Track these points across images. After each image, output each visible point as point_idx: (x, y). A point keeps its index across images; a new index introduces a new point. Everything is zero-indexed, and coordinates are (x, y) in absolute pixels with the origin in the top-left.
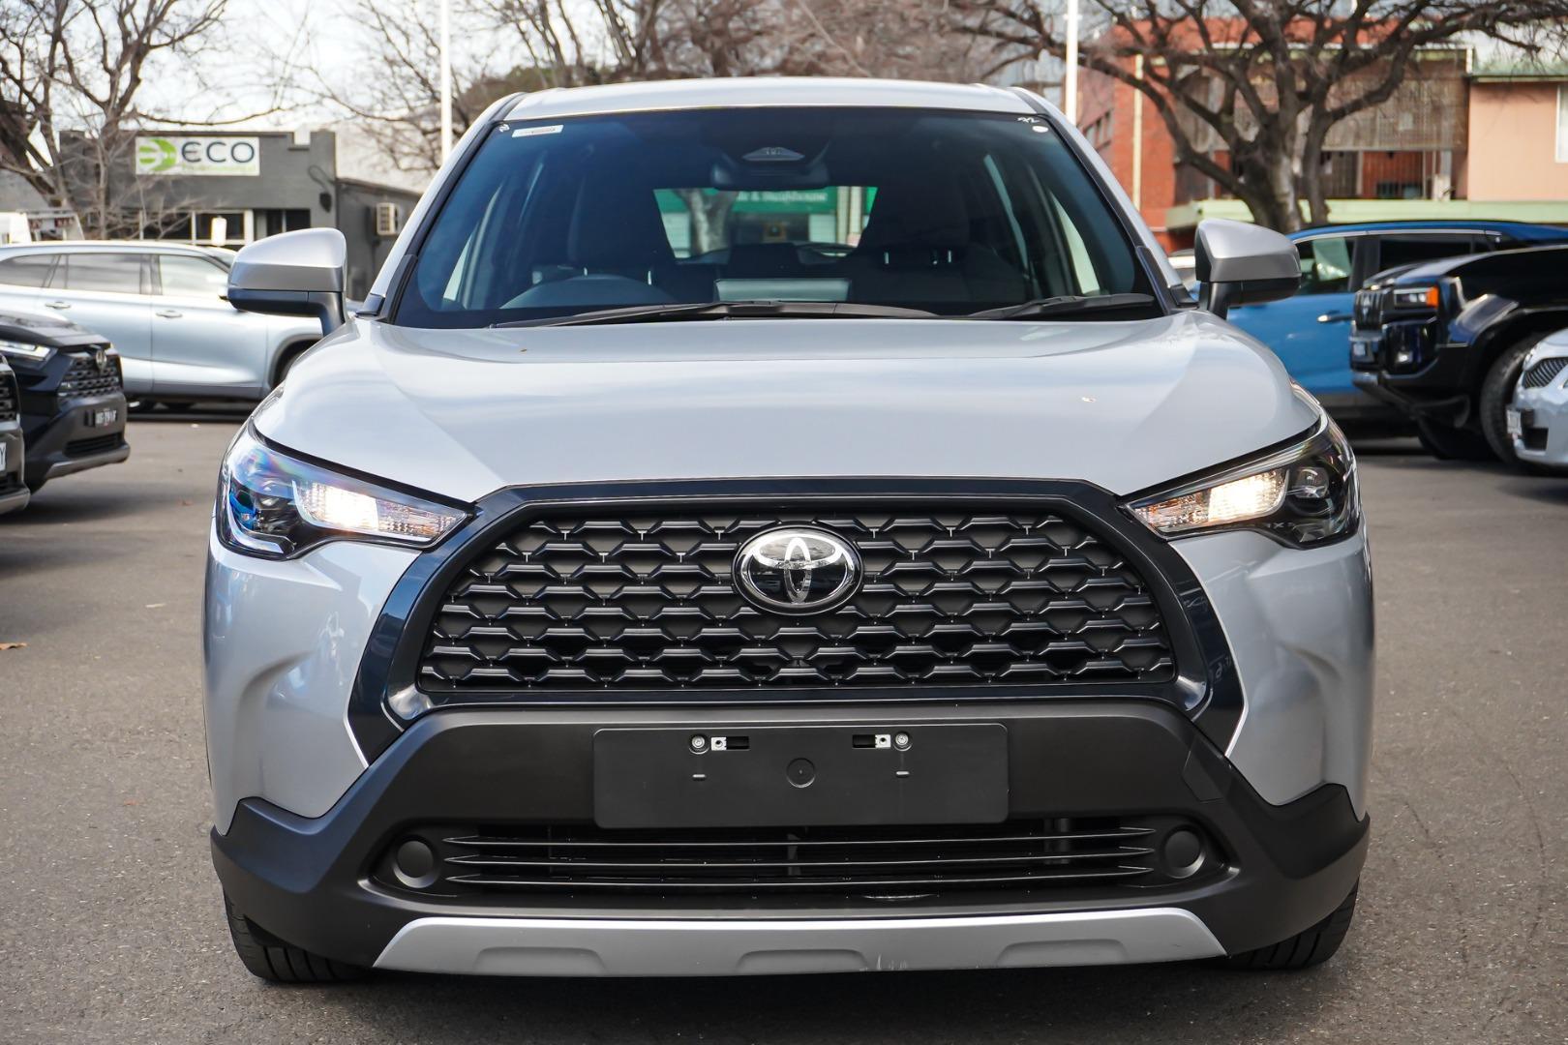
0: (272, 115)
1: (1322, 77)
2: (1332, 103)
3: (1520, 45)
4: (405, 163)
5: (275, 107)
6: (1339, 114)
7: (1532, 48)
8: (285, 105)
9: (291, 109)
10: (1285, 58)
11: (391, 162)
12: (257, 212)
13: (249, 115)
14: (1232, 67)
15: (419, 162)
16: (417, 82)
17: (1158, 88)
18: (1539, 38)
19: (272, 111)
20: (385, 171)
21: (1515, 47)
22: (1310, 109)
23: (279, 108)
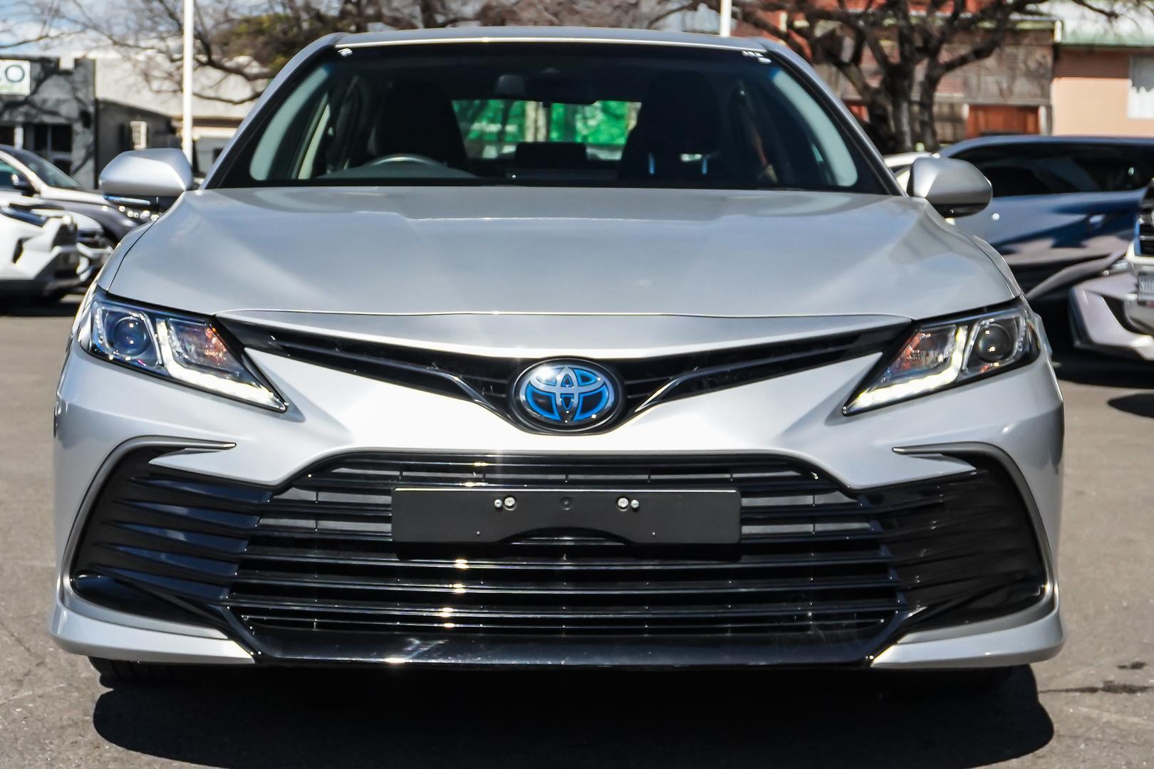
0: (42, 42)
1: (936, 33)
2: (945, 56)
3: (1101, 12)
4: (156, 85)
5: (44, 34)
6: (950, 67)
7: (1112, 16)
8: (53, 33)
9: (58, 37)
10: (906, 17)
11: (144, 83)
12: (26, 126)
13: (21, 40)
14: (861, 23)
15: (168, 85)
16: (166, 16)
17: (799, 40)
18: (1118, 8)
19: (41, 38)
20: (138, 91)
21: (1098, 14)
22: (925, 62)
23: (47, 36)
